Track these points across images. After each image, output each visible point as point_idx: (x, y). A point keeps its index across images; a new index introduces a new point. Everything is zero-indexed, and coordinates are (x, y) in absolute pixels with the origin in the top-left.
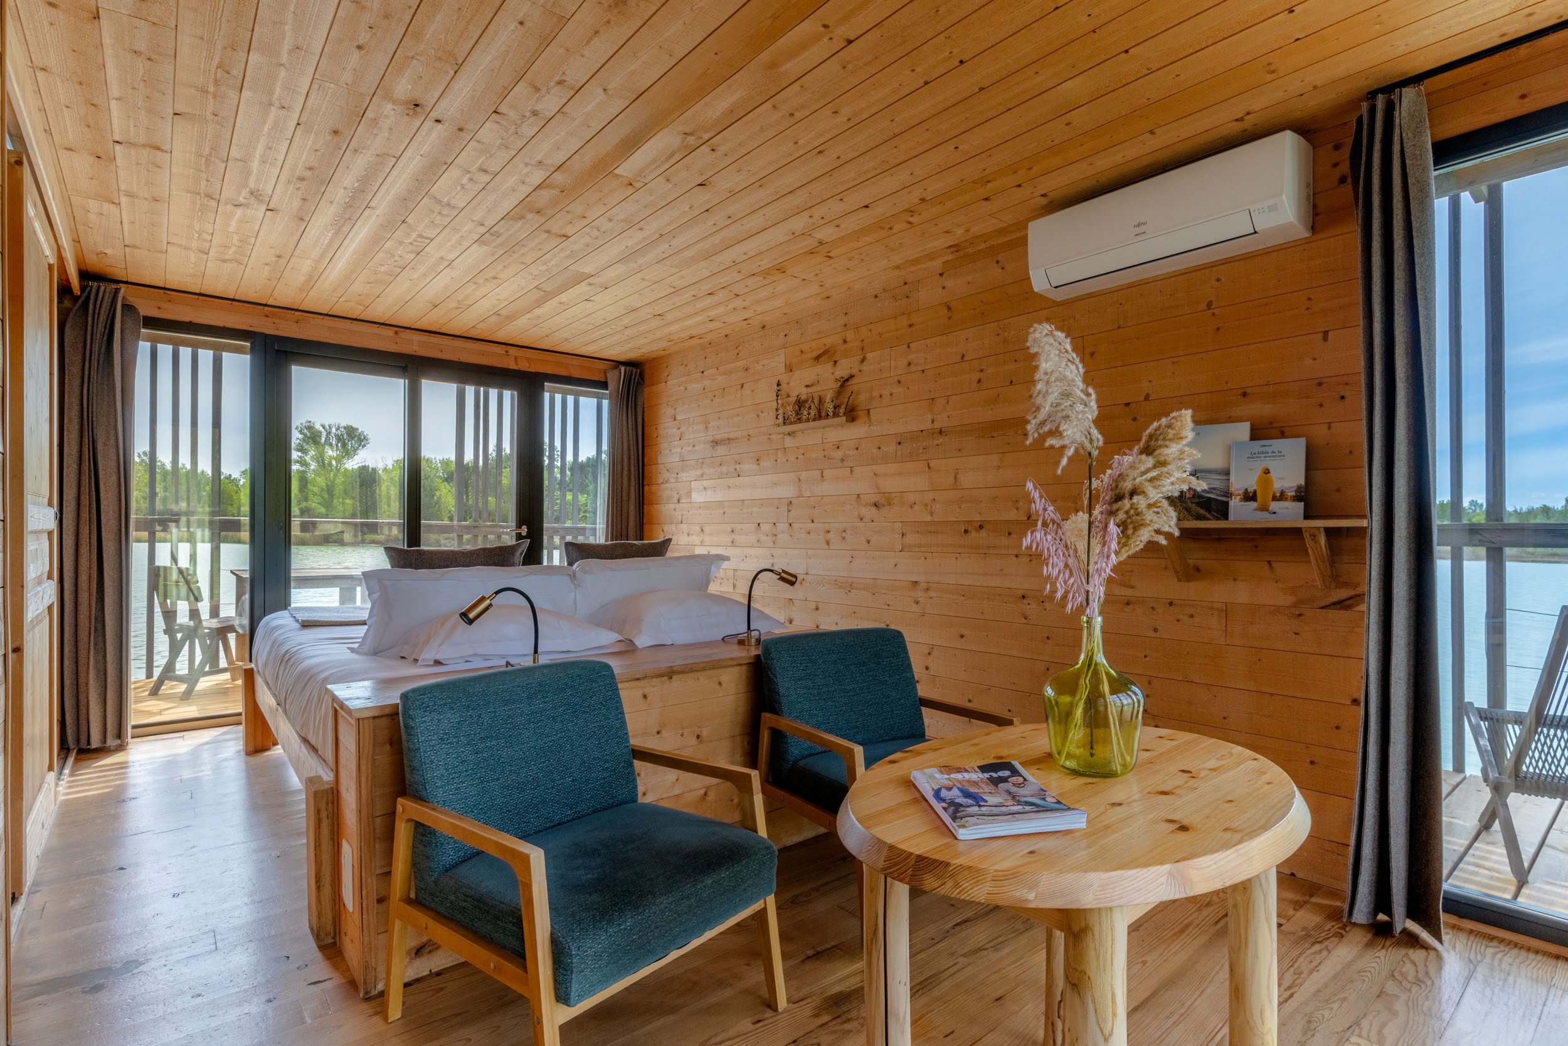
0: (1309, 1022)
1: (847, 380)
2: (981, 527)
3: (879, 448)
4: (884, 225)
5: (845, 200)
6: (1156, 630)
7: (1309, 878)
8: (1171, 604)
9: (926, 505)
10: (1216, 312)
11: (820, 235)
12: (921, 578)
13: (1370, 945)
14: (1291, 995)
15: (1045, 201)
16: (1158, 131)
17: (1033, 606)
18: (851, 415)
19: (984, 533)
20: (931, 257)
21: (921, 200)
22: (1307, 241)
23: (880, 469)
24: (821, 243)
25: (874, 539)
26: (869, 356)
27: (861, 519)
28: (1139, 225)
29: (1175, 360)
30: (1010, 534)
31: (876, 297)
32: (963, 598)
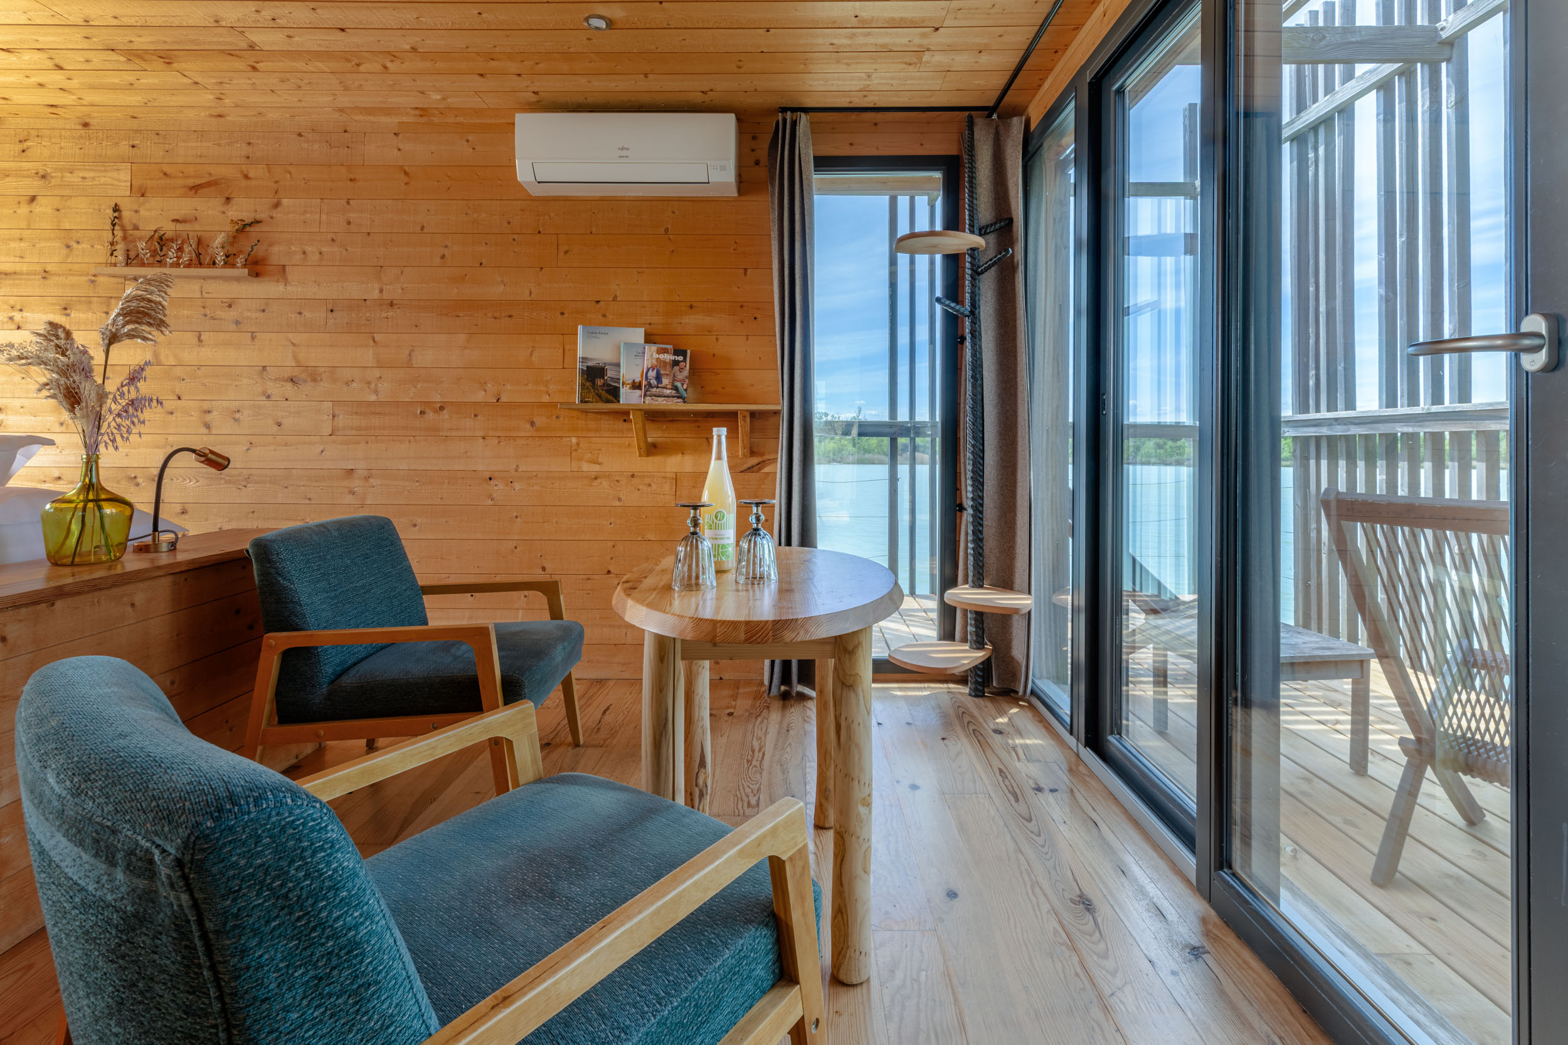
0: (782, 765)
1: (250, 225)
2: (442, 408)
3: (300, 313)
4: (352, 59)
5: (318, 11)
6: (620, 500)
7: (732, 678)
8: (633, 476)
9: (369, 383)
10: (671, 237)
11: (256, 37)
12: (361, 466)
13: (784, 708)
14: (764, 754)
15: (534, 98)
16: (651, 76)
17: (501, 486)
18: (257, 268)
19: (445, 414)
20: (388, 111)
21: (412, 48)
22: (734, 200)
23: (295, 337)
24: (252, 47)
25: (287, 422)
26: (285, 201)
27: (269, 397)
28: (622, 149)
29: (639, 270)
30: (476, 416)
31: (300, 135)
32: (417, 484)
